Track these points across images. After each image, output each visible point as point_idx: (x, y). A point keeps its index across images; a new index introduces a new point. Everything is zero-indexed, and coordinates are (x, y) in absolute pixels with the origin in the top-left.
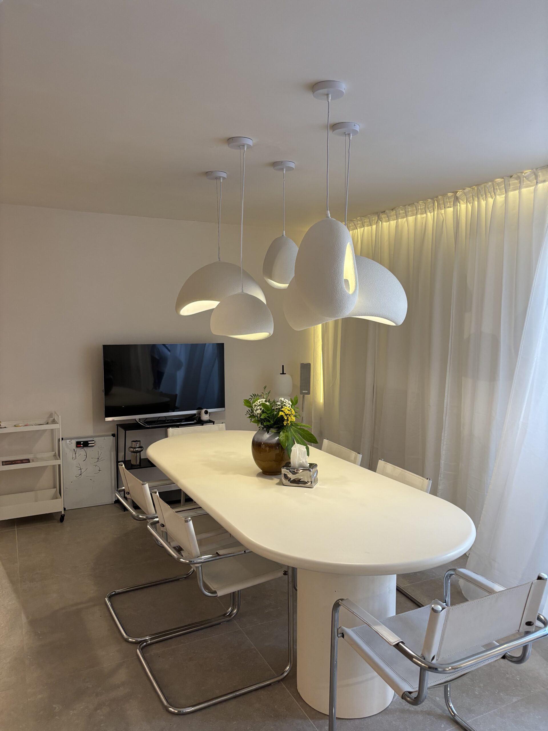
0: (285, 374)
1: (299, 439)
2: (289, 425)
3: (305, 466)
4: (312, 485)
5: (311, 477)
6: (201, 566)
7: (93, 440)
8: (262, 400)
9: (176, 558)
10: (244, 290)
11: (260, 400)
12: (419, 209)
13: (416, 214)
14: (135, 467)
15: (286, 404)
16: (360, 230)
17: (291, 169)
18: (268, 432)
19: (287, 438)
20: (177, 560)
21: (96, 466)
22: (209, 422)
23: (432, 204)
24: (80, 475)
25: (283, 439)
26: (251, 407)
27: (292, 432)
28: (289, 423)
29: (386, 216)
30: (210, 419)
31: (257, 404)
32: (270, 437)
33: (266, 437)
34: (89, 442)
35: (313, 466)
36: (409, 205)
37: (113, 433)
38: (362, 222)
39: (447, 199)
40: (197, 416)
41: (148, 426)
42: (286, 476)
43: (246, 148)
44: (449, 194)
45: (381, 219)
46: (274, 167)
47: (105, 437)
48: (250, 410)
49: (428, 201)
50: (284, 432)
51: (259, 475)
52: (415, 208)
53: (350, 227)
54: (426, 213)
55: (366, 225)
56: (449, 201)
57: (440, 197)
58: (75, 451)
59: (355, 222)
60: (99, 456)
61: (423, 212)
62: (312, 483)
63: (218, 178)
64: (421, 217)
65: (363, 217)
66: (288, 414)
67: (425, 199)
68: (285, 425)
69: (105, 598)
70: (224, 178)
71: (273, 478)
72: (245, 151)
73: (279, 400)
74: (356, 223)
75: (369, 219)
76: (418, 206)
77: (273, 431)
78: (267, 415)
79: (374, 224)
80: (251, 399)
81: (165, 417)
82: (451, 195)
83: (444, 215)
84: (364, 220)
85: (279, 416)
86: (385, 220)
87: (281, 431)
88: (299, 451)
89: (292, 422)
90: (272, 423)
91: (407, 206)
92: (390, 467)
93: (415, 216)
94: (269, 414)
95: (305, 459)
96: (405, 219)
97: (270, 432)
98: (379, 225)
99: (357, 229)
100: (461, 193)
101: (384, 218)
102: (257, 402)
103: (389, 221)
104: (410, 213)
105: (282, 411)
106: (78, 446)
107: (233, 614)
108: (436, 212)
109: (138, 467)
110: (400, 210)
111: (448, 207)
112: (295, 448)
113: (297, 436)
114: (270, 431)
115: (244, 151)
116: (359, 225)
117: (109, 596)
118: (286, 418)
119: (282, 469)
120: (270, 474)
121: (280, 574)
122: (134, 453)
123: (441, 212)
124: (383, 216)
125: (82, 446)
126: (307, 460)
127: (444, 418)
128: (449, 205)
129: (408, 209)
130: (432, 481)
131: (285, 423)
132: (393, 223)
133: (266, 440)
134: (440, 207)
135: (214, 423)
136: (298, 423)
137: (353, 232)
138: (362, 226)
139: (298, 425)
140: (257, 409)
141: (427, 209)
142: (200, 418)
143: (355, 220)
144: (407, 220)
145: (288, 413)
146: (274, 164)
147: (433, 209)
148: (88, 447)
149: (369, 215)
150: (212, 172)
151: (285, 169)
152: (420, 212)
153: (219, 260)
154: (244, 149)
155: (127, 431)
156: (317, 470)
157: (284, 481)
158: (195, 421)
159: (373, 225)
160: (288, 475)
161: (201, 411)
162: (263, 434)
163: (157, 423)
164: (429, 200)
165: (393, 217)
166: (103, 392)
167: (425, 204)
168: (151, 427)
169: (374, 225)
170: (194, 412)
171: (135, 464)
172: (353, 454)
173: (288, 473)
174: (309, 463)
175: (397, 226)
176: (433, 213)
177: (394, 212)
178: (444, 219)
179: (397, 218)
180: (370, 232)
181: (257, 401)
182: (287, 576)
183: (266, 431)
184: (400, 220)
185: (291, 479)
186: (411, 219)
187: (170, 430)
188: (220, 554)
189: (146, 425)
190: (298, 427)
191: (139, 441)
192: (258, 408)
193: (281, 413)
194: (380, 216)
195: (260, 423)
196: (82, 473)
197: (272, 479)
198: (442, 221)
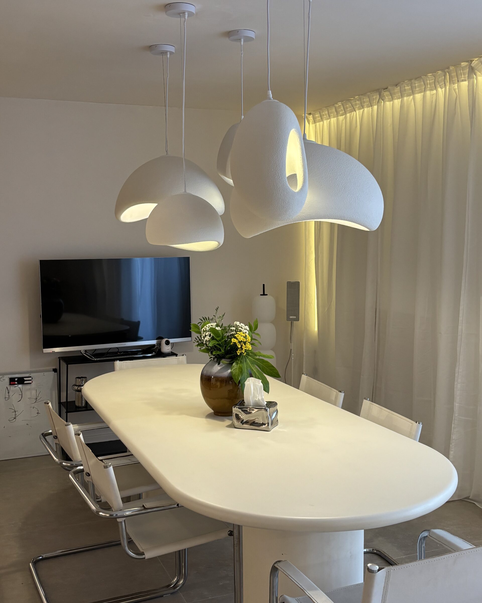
0: (267, 295)
1: (257, 372)
2: (245, 354)
3: (261, 404)
4: (268, 428)
5: (267, 417)
6: (125, 521)
7: (30, 376)
8: (212, 324)
9: (95, 511)
10: (186, 190)
11: (209, 324)
12: (428, 84)
13: (425, 90)
14: (80, 409)
15: (241, 329)
16: (359, 112)
17: (250, 39)
18: (219, 364)
19: (241, 371)
20: (96, 514)
21: (34, 408)
22: (171, 354)
23: (443, 77)
24: (14, 418)
25: (236, 371)
26: (200, 333)
27: (247, 364)
28: (244, 352)
29: (389, 93)
30: (173, 352)
31: (206, 329)
32: (221, 369)
33: (216, 369)
34: (25, 379)
35: (271, 405)
36: (416, 79)
37: (54, 368)
38: (361, 103)
39: (460, 70)
40: (156, 347)
41: (96, 360)
42: (238, 417)
43: (187, 16)
44: (462, 64)
45: (383, 98)
46: (229, 38)
47: (44, 373)
48: (199, 337)
49: (438, 73)
50: (237, 364)
51: (209, 416)
52: (423, 83)
53: (347, 109)
54: (436, 88)
55: (366, 105)
56: (463, 73)
57: (452, 68)
58: (8, 390)
59: (352, 101)
60: (37, 396)
61: (433, 87)
62: (268, 425)
63: (164, 53)
64: (430, 93)
65: (361, 95)
66: (241, 341)
67: (434, 71)
68: (239, 354)
69: (30, 563)
70: (171, 53)
71: (225, 419)
72: (186, 19)
73: (234, 325)
74: (354, 103)
75: (369, 98)
76: (427, 80)
77: (224, 362)
78: (217, 343)
79: (375, 103)
80: (200, 323)
81: (117, 348)
82: (465, 65)
83: (457, 91)
84: (364, 99)
85: (232, 344)
86: (388, 99)
87: (233, 363)
88: (254, 385)
89: (248, 351)
90: (223, 352)
91: (413, 81)
92: (376, 409)
93: (423, 93)
94: (220, 341)
95: (261, 396)
96: (412, 97)
97: (221, 364)
98: (381, 105)
99: (355, 111)
100: (477, 62)
101: (387, 96)
102: (206, 327)
103: (392, 99)
104: (417, 89)
105: (235, 338)
106: (12, 383)
107: (178, 586)
108: (448, 87)
109: (84, 409)
110: (405, 86)
111: (463, 81)
112: (249, 383)
113: (255, 369)
114: (221, 362)
115: (184, 20)
116: (357, 106)
117: (34, 561)
118: (239, 346)
119: (233, 408)
120: (222, 415)
121: (225, 534)
122: (78, 392)
123: (453, 87)
124: (386, 93)
125: (16, 383)
126: (263, 397)
127: (458, 349)
128: (464, 77)
129: (415, 84)
130: (422, 425)
131: (239, 353)
132: (397, 102)
133: (216, 373)
134: (453, 81)
135: (176, 355)
136: (257, 353)
137: (351, 114)
138: (361, 107)
139: (256, 355)
140: (205, 335)
141: (437, 83)
142: (160, 350)
143: (353, 99)
144: (414, 99)
145: (242, 339)
146: (229, 34)
147: (445, 84)
148: (24, 385)
149: (369, 93)
150: (156, 46)
151: (242, 40)
152: (429, 87)
153: (167, 154)
154: (185, 17)
155: (69, 365)
156: (277, 409)
157: (236, 423)
158: (154, 353)
159: (374, 105)
160: (240, 415)
161: (161, 342)
162: (214, 366)
163: (106, 355)
164: (440, 72)
165: (397, 95)
166: (41, 318)
167: (434, 77)
168: (99, 360)
169: (376, 105)
170: (154, 342)
171: (80, 405)
172: (334, 392)
173: (241, 413)
174: (266, 402)
175: (402, 107)
176: (444, 88)
177: (399, 88)
178: (457, 96)
179: (402, 96)
180: (371, 114)
181: (206, 325)
182: (233, 536)
183: (217, 362)
184: (405, 98)
185: (243, 420)
186: (419, 96)
187: (118, 363)
188: (146, 507)
189: (92, 358)
190: (256, 357)
191: (85, 378)
192: (207, 334)
193: (234, 340)
194: (382, 94)
195: (210, 353)
196: (16, 416)
197: (223, 421)
198: (455, 98)
